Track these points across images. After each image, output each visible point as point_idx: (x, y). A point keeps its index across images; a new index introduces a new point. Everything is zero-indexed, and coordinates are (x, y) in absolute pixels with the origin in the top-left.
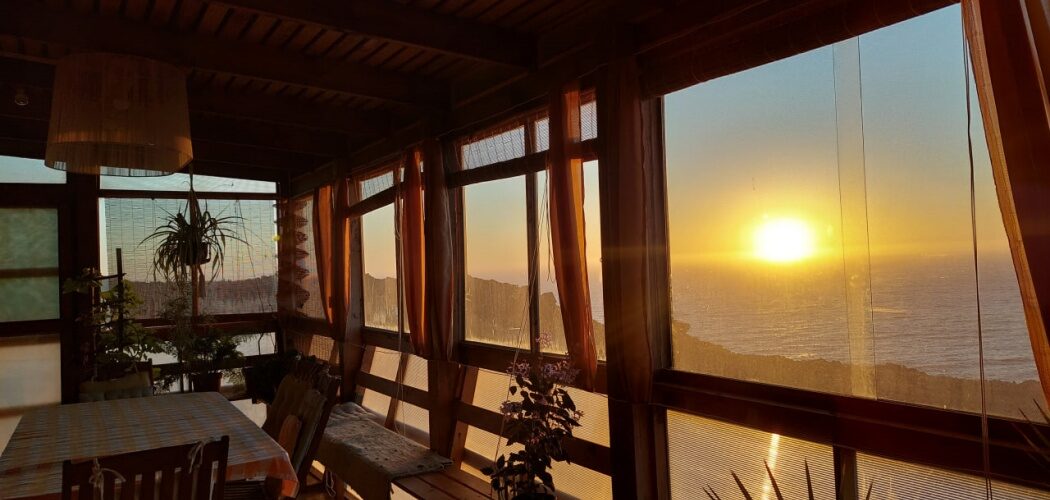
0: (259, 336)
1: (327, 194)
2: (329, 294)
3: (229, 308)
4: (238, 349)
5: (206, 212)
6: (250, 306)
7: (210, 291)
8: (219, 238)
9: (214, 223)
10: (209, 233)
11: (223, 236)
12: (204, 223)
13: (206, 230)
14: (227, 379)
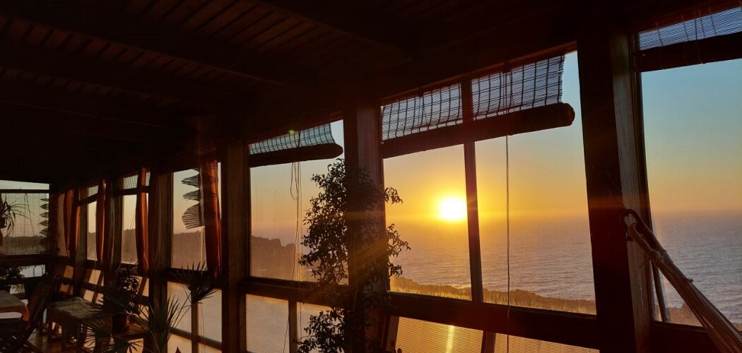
0: (33, 267)
1: (71, 193)
2: (68, 243)
3: (18, 252)
4: (21, 273)
5: (6, 202)
6: (31, 251)
7: (7, 243)
8: (12, 215)
9: (9, 208)
10: (7, 213)
11: (14, 214)
12: (4, 207)
13: (5, 211)
14: (15, 290)
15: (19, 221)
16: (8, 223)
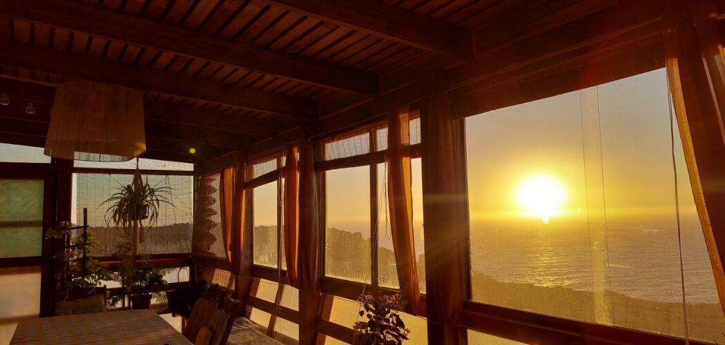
0: (178, 269)
1: (230, 173)
2: (229, 242)
3: (159, 250)
4: (164, 278)
5: (147, 184)
6: (173, 249)
8: (155, 202)
9: (152, 192)
10: (148, 198)
11: (158, 201)
12: (145, 191)
13: (146, 196)
14: (155, 299)
15: (162, 209)
16: (150, 214)
